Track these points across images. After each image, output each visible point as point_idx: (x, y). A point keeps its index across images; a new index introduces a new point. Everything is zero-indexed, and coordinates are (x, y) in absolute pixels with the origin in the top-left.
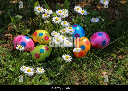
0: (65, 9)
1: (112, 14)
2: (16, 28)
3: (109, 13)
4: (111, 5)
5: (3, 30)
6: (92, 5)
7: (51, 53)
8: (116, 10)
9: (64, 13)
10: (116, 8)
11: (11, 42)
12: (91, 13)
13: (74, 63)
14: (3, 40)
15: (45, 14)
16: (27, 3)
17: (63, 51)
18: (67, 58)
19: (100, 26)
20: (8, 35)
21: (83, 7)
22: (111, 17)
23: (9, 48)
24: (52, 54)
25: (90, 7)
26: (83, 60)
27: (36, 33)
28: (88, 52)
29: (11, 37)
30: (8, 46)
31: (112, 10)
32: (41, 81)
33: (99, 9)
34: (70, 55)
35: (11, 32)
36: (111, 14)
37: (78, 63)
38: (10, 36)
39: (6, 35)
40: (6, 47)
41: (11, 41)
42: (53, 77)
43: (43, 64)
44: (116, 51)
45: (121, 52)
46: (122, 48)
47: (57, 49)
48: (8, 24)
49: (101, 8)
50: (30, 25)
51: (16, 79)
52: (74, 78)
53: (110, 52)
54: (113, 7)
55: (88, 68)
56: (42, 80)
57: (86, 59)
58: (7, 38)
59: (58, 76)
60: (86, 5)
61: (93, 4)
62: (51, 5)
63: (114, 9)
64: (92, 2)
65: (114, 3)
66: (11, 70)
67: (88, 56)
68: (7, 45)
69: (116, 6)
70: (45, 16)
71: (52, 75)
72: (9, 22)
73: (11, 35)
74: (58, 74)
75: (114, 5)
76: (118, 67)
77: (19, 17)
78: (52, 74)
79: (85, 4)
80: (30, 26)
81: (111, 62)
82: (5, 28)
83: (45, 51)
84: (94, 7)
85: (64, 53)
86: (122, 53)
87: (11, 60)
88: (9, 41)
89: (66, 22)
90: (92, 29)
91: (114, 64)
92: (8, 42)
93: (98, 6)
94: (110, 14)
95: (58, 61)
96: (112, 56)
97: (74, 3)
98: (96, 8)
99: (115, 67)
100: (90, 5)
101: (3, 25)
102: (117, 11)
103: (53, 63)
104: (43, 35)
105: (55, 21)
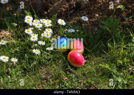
12: (73, 27)
56: (15, 69)
105: (37, 26)
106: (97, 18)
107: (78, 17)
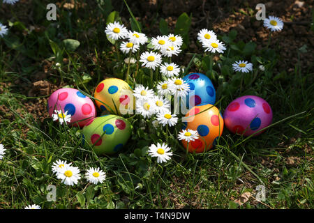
0: (175, 36)
1: (290, 55)
2: (60, 68)
3: (284, 51)
4: (293, 30)
5: (33, 71)
6: (246, 28)
7: (131, 136)
8: (301, 44)
9: (171, 44)
10: (304, 41)
11: (45, 100)
12: (239, 48)
13: (179, 165)
14: (29, 94)
15: (129, 41)
16: (95, 11)
17: (159, 134)
18: (161, 152)
19: (256, 81)
20: (41, 82)
21: (226, 31)
22: (288, 60)
23: (40, 114)
24: (133, 138)
25: (241, 33)
26: (201, 158)
27: (103, 85)
28: (215, 142)
29: (48, 89)
30: (38, 109)
31: (291, 45)
32: (98, 200)
33: (262, 38)
34: (169, 146)
35: (48, 78)
36: (287, 53)
37: (187, 164)
38: (46, 87)
39: (35, 84)
40: (32, 112)
41: (46, 98)
42: (127, 191)
43: (109, 159)
44: (285, 144)
45: (295, 147)
46: (299, 140)
47: (144, 128)
48: (45, 58)
49: (267, 37)
50: (94, 64)
51: (42, 190)
52: (175, 199)
53: (270, 146)
54: (296, 36)
55: (211, 179)
56: (99, 198)
57: (210, 157)
58: (38, 91)
59: (137, 190)
60: (233, 26)
61: (249, 25)
62: (150, 20)
63: (298, 41)
64: (249, 20)
65: (301, 26)
66: (34, 166)
67: (216, 152)
68: (35, 106)
69: (305, 36)
70: (128, 47)
71: (124, 187)
72: (50, 54)
73: (47, 83)
74: (138, 187)
75: (300, 33)
76: (281, 185)
77: (71, 43)
78: (125, 184)
79: (232, 24)
80: (94, 67)
81: (269, 170)
82: (38, 67)
83: (116, 129)
84: (252, 32)
85: (159, 138)
86: (297, 152)
87: (39, 144)
88: (41, 99)
89: (173, 65)
90: (236, 88)
91: (275, 175)
92: (39, 99)
93: (261, 32)
94: (285, 54)
95: (143, 155)
96: (272, 155)
97: (205, 20)
98: (257, 36)
99: (274, 182)
100: (243, 27)
101: (35, 58)
102: (305, 46)
103: (131, 158)
104: (118, 91)
105: (146, 62)
106: (300, 13)
107: (245, 8)
